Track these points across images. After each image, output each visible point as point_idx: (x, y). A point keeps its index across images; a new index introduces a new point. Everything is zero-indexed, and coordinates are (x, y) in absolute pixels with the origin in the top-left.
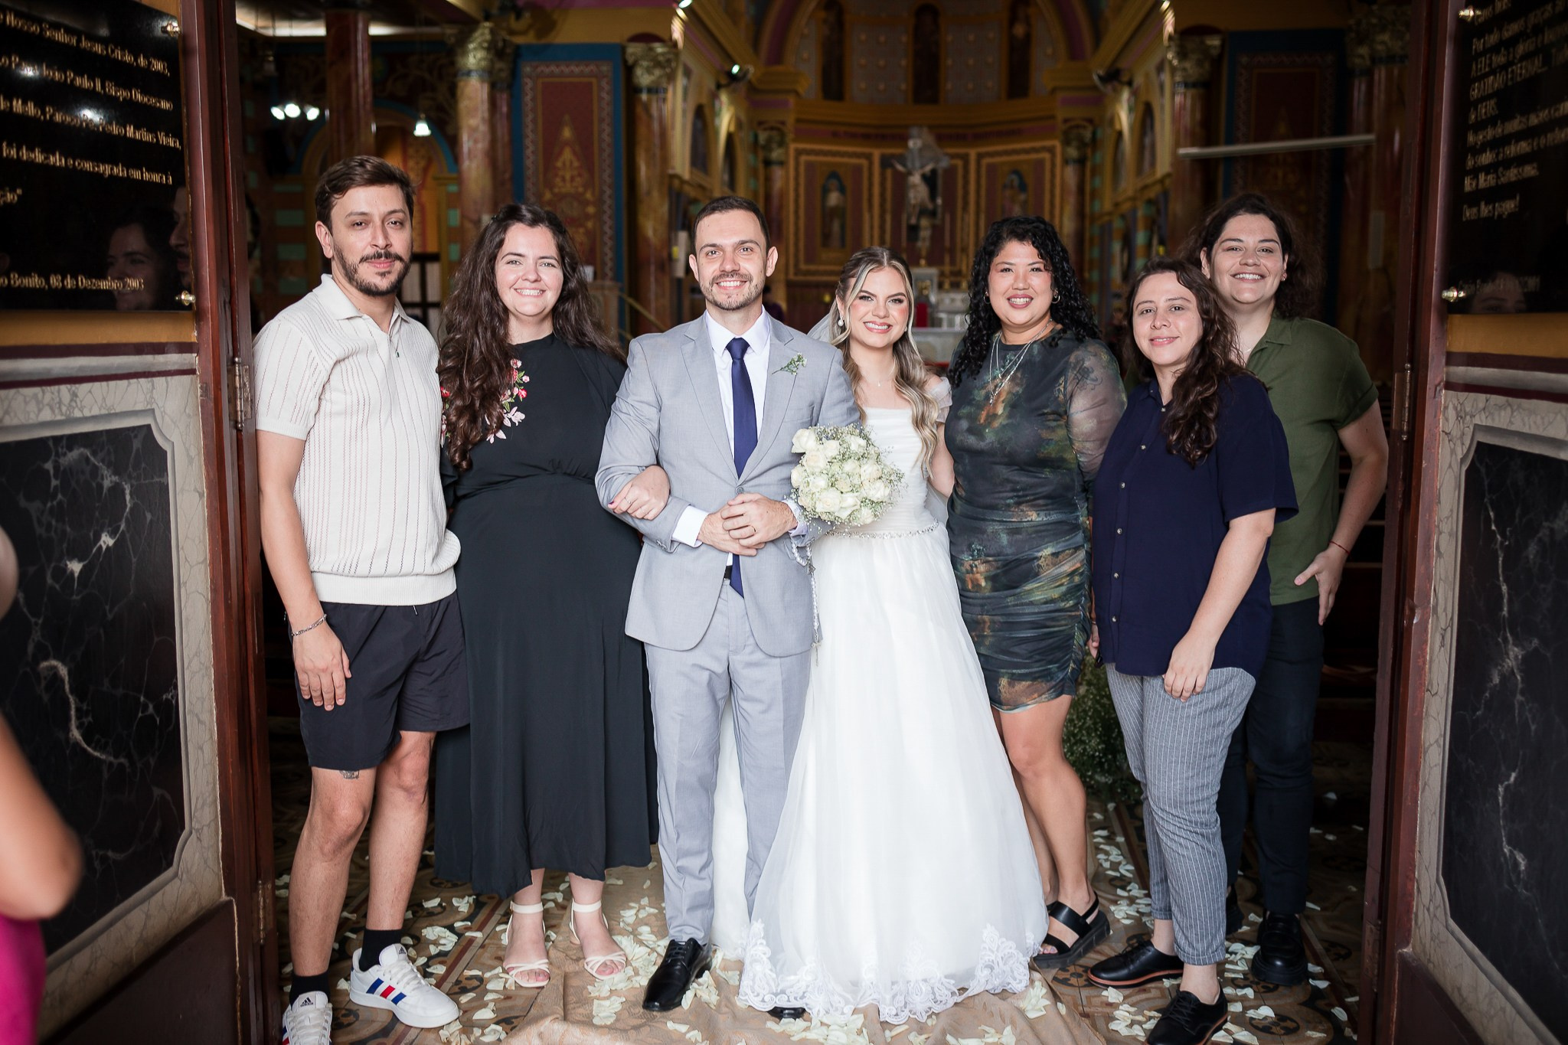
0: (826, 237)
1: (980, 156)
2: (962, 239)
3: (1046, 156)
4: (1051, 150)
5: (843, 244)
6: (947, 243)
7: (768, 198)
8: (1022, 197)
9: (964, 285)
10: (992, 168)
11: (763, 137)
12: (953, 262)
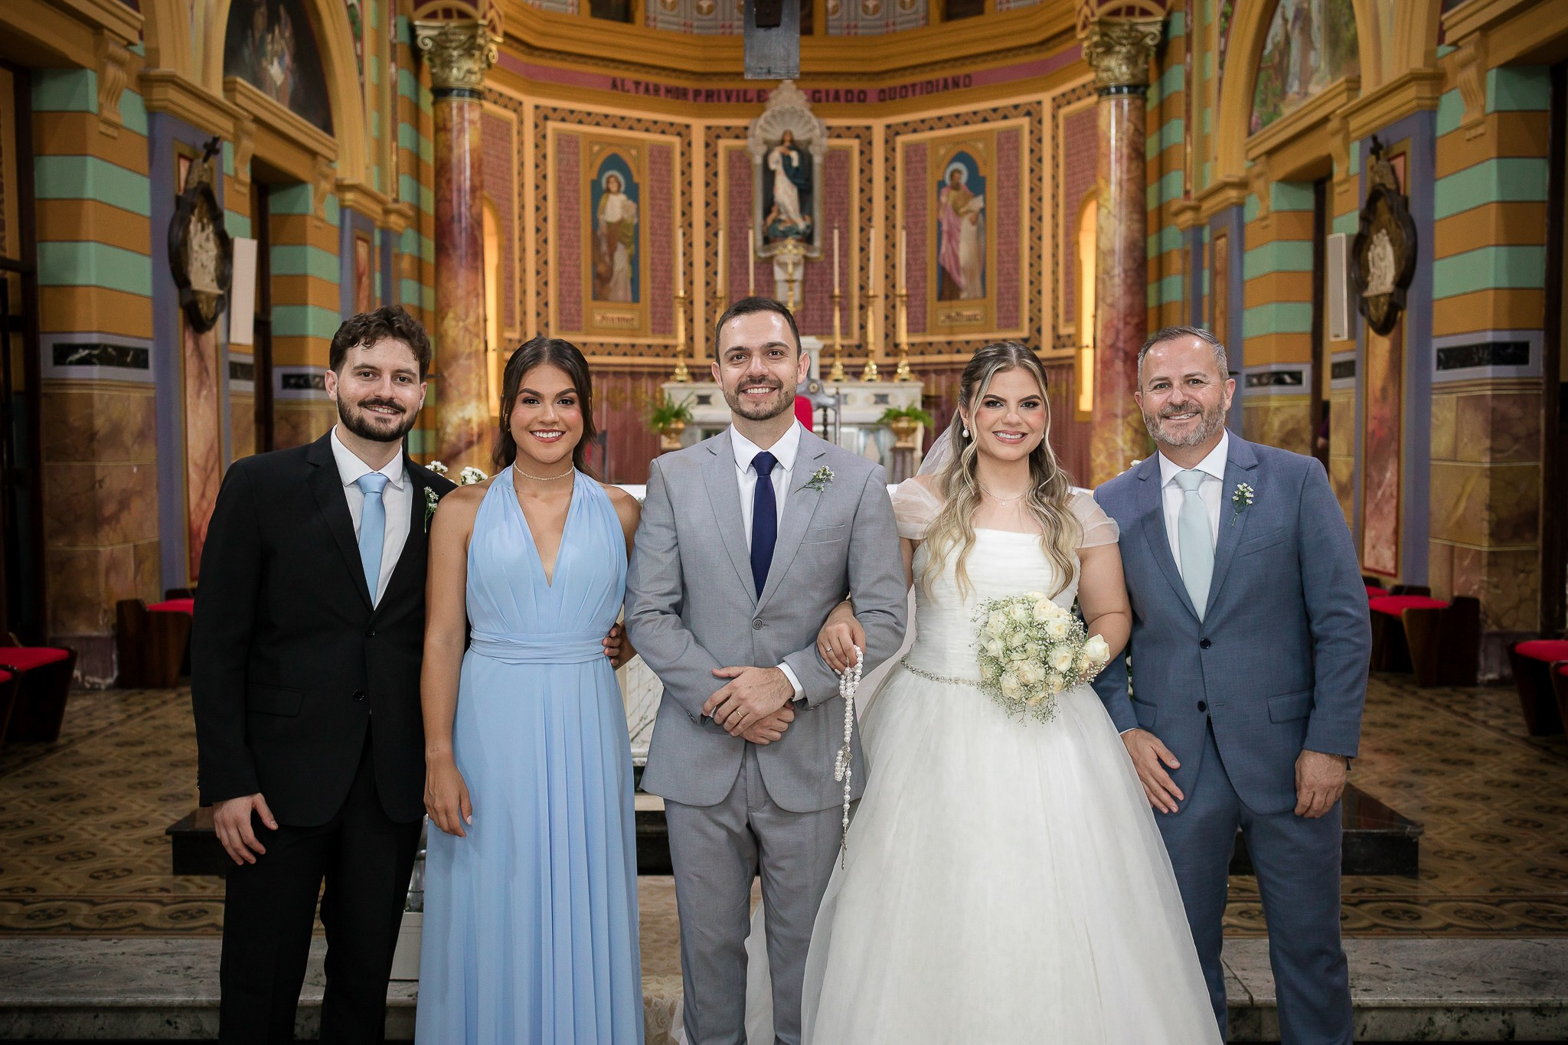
0: (602, 280)
1: (892, 132)
2: (862, 288)
3: (1025, 122)
4: (1031, 112)
5: (636, 298)
6: (837, 291)
7: (443, 169)
8: (977, 203)
9: (872, 369)
10: (914, 153)
11: (427, 33)
12: (846, 332)
